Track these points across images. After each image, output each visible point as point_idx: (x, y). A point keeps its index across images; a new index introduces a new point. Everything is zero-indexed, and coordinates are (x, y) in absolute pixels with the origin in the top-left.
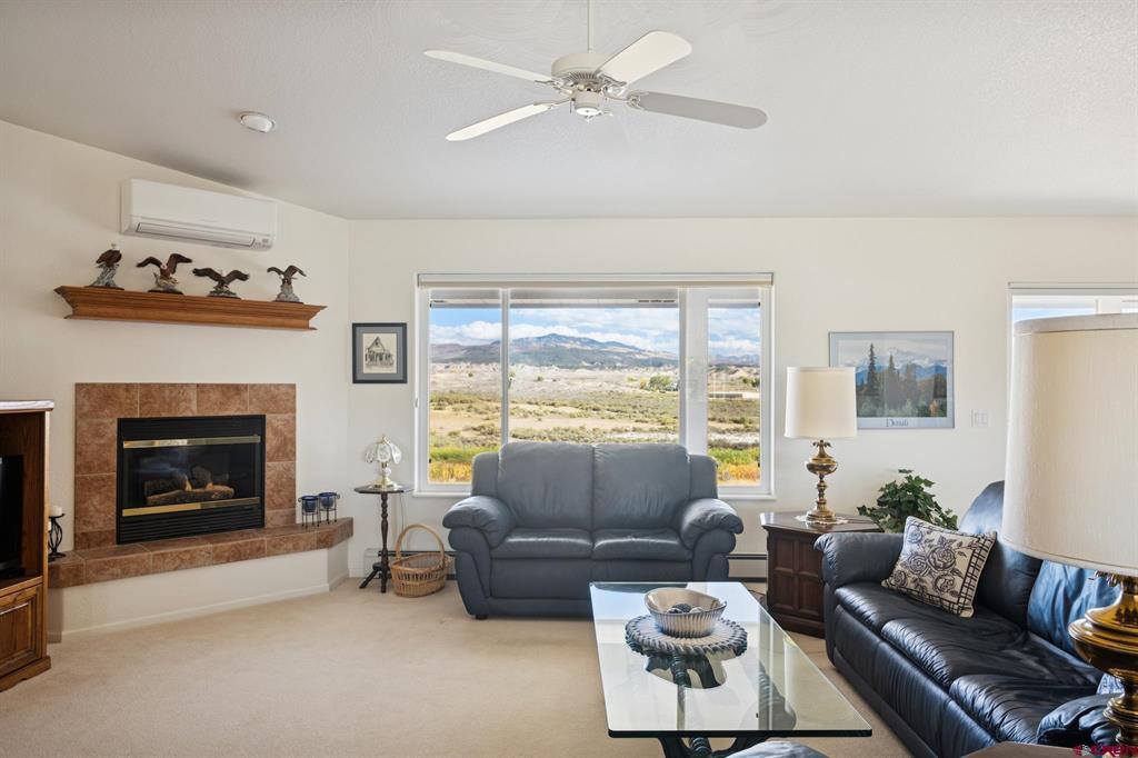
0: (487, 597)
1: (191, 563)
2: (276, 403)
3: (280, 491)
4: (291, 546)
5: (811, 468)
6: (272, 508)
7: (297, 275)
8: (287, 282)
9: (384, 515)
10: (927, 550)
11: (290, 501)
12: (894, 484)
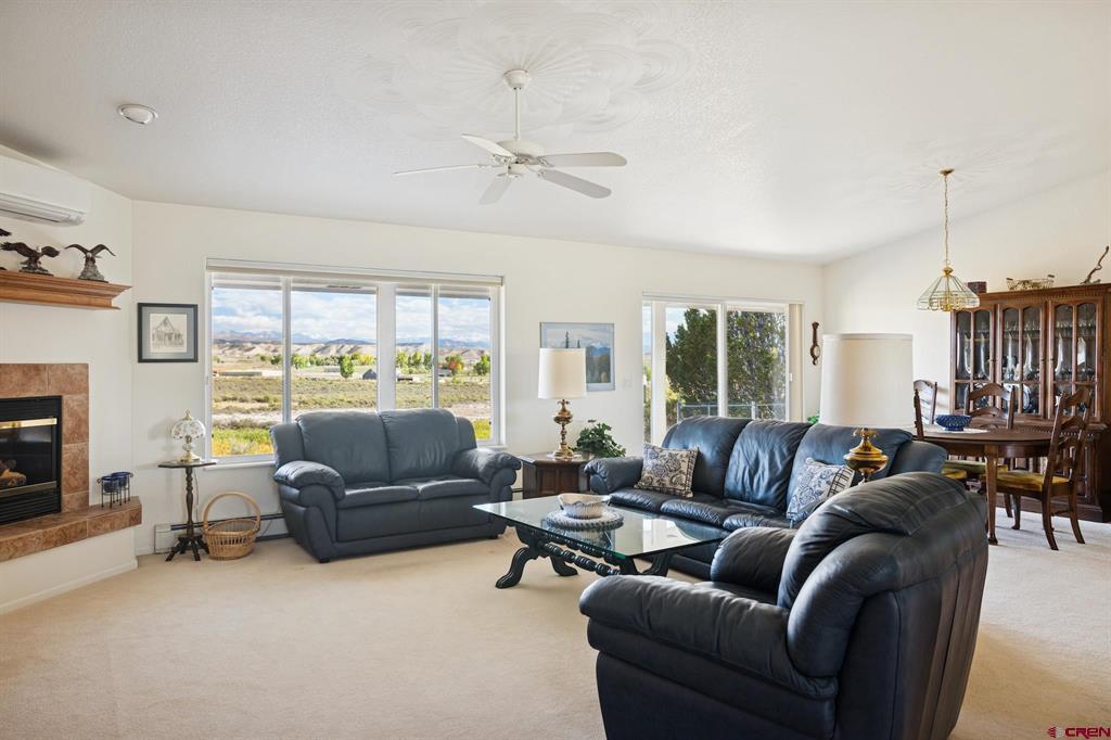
0: (333, 542)
1: (23, 551)
2: (71, 383)
3: (75, 473)
4: (108, 526)
5: (557, 420)
6: (68, 492)
7: (103, 253)
8: (90, 260)
9: (189, 488)
10: (664, 462)
11: (84, 483)
12: (586, 430)
